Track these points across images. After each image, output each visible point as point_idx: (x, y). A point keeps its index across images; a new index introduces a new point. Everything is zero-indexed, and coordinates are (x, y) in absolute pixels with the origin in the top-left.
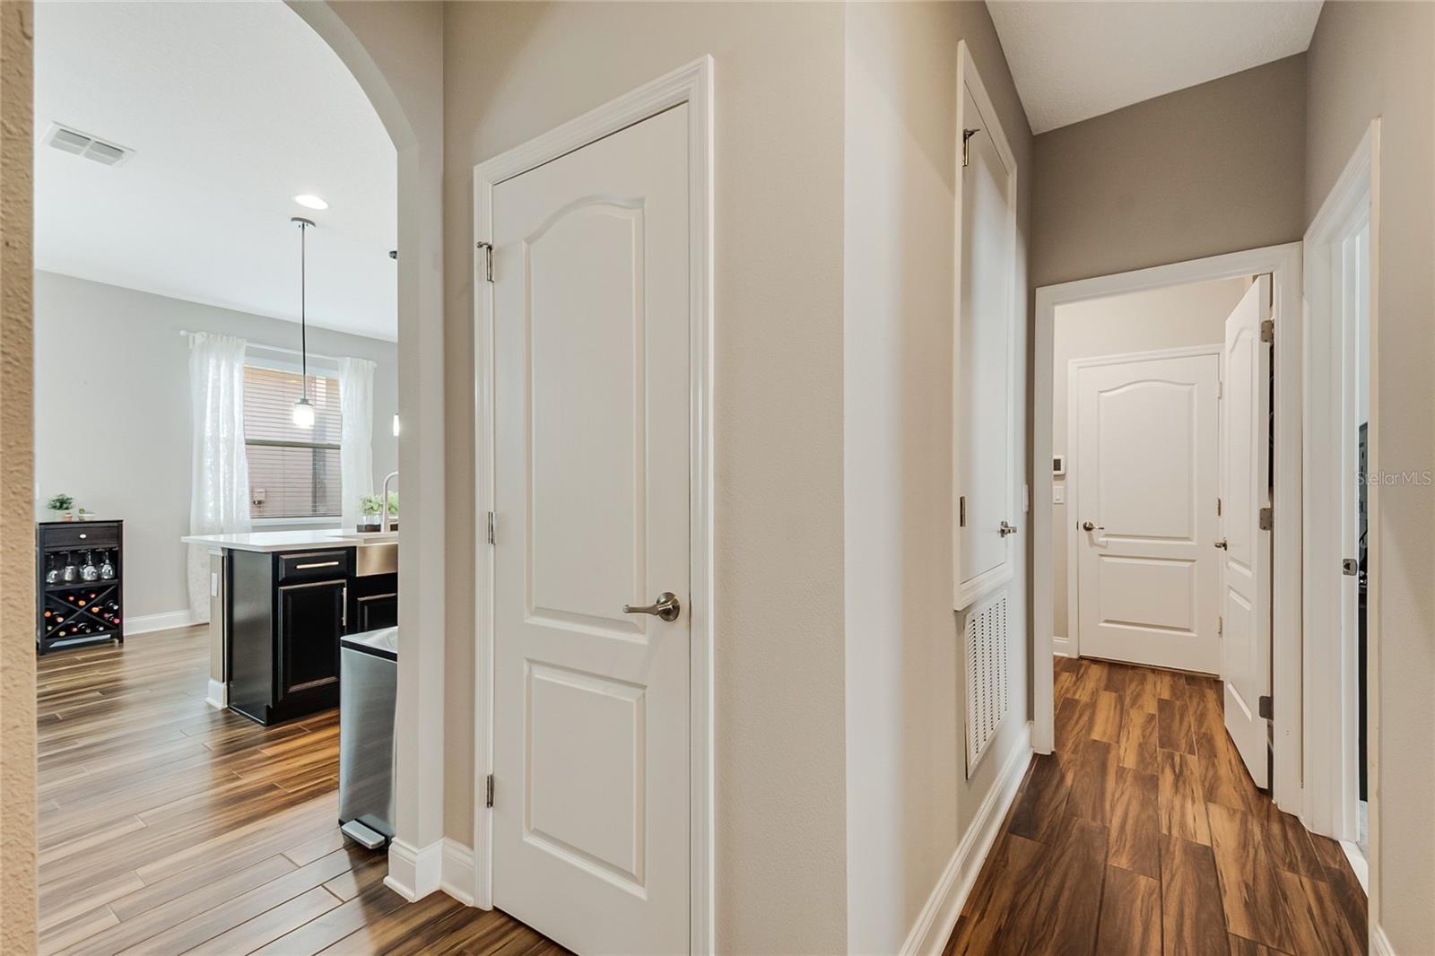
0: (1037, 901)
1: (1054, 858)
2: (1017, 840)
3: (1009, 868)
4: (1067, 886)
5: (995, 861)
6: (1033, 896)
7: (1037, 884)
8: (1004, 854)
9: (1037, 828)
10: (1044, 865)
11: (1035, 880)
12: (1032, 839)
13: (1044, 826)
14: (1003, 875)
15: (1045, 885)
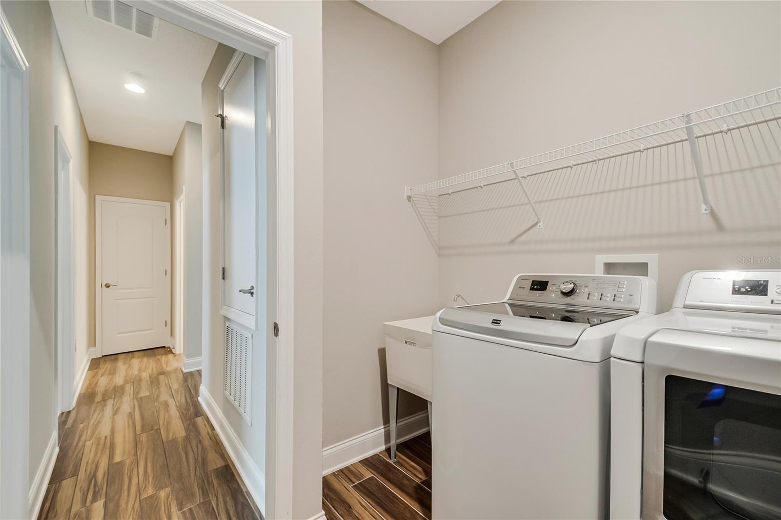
0: (194, 450)
1: (198, 469)
2: (220, 463)
3: (213, 451)
4: (186, 463)
5: (221, 449)
6: (196, 450)
7: (198, 454)
8: (220, 454)
9: (218, 477)
10: (200, 464)
11: (200, 455)
12: (215, 470)
13: (215, 482)
14: (213, 448)
15: (195, 456)
